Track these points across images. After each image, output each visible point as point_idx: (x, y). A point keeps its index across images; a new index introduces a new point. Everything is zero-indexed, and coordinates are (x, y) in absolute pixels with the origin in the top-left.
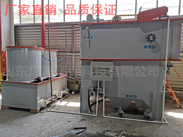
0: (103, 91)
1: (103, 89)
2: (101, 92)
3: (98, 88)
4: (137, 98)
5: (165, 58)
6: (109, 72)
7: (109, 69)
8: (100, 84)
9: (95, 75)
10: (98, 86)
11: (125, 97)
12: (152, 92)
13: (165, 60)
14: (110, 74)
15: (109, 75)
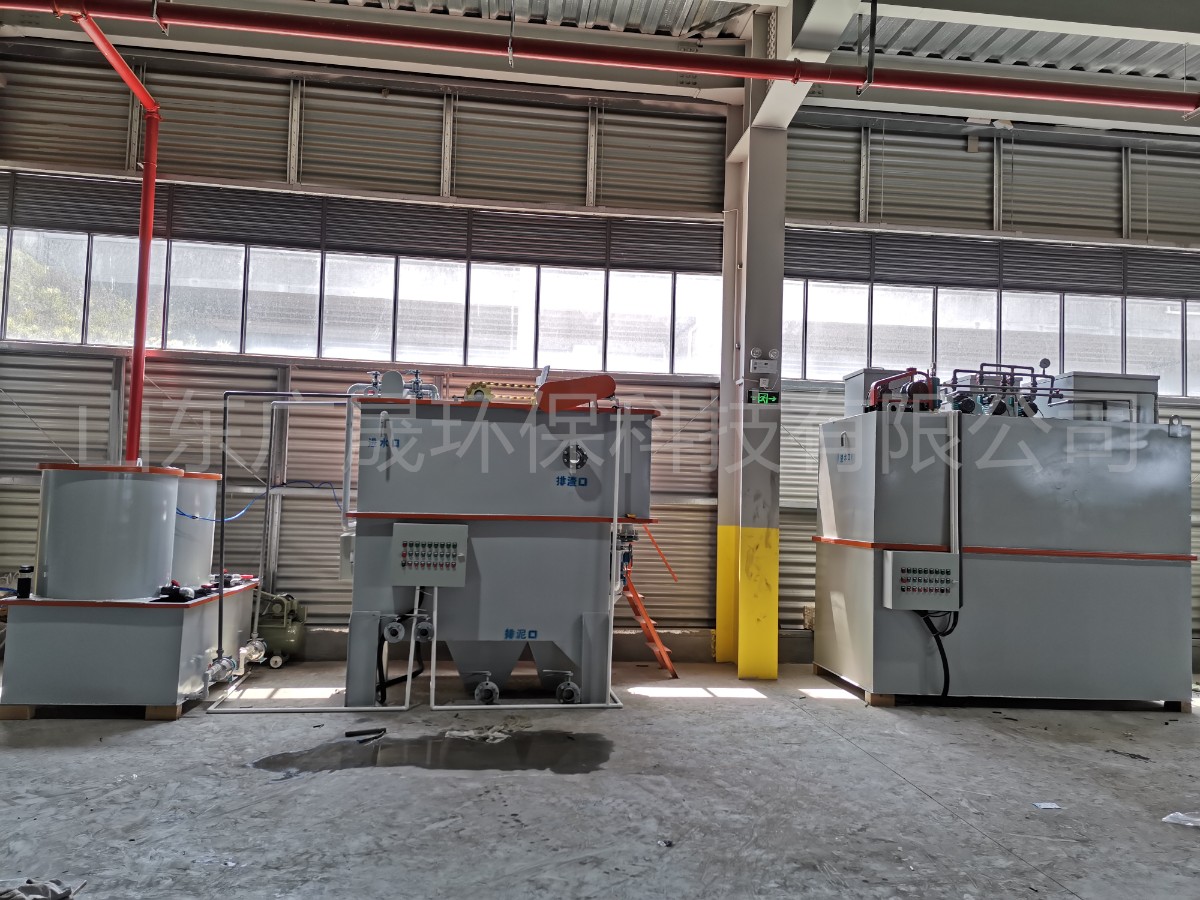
0: (431, 621)
1: (431, 615)
2: (424, 625)
3: (416, 612)
4: (537, 639)
5: (613, 514)
6: (454, 556)
7: (455, 546)
8: (422, 596)
9: (407, 567)
10: (416, 606)
11: (501, 637)
12: (581, 617)
13: (611, 520)
14: (457, 562)
15: (454, 566)
